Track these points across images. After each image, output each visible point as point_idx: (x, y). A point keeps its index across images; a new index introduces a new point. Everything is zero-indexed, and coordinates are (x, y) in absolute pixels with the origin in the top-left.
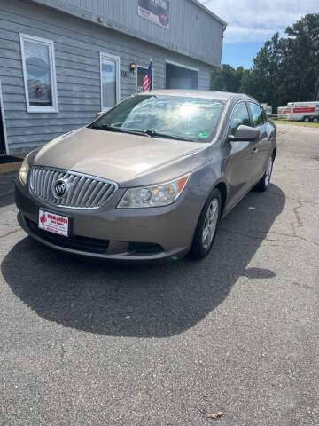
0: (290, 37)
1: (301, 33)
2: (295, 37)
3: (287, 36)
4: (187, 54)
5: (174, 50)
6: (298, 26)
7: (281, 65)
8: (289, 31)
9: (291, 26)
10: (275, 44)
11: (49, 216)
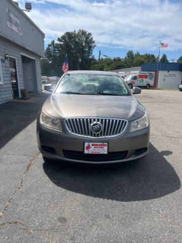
0: (60, 43)
1: (65, 41)
2: (62, 43)
3: (58, 43)
4: (31, 50)
5: (25, 47)
6: (63, 37)
7: (59, 57)
8: (59, 40)
9: (60, 37)
10: (54, 46)
11: (92, 145)
